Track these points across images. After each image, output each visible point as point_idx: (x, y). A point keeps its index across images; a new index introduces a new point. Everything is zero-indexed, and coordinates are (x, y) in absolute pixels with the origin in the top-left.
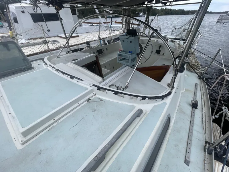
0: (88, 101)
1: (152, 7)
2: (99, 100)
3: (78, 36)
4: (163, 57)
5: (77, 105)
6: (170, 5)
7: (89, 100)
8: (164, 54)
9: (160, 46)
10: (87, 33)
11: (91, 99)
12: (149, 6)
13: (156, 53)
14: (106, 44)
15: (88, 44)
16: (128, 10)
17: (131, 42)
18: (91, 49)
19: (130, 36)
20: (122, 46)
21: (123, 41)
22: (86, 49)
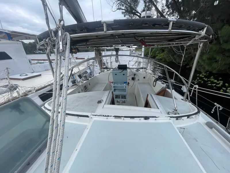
1: (119, 48)
3: (40, 75)
4: (139, 82)
6: (131, 48)
8: (139, 80)
9: (135, 75)
10: (47, 70)
12: (117, 47)
13: (132, 80)
14: (88, 79)
15: (74, 82)
16: (99, 50)
17: (124, 75)
18: (79, 86)
19: (124, 70)
20: (113, 79)
21: (116, 74)
22: (74, 87)
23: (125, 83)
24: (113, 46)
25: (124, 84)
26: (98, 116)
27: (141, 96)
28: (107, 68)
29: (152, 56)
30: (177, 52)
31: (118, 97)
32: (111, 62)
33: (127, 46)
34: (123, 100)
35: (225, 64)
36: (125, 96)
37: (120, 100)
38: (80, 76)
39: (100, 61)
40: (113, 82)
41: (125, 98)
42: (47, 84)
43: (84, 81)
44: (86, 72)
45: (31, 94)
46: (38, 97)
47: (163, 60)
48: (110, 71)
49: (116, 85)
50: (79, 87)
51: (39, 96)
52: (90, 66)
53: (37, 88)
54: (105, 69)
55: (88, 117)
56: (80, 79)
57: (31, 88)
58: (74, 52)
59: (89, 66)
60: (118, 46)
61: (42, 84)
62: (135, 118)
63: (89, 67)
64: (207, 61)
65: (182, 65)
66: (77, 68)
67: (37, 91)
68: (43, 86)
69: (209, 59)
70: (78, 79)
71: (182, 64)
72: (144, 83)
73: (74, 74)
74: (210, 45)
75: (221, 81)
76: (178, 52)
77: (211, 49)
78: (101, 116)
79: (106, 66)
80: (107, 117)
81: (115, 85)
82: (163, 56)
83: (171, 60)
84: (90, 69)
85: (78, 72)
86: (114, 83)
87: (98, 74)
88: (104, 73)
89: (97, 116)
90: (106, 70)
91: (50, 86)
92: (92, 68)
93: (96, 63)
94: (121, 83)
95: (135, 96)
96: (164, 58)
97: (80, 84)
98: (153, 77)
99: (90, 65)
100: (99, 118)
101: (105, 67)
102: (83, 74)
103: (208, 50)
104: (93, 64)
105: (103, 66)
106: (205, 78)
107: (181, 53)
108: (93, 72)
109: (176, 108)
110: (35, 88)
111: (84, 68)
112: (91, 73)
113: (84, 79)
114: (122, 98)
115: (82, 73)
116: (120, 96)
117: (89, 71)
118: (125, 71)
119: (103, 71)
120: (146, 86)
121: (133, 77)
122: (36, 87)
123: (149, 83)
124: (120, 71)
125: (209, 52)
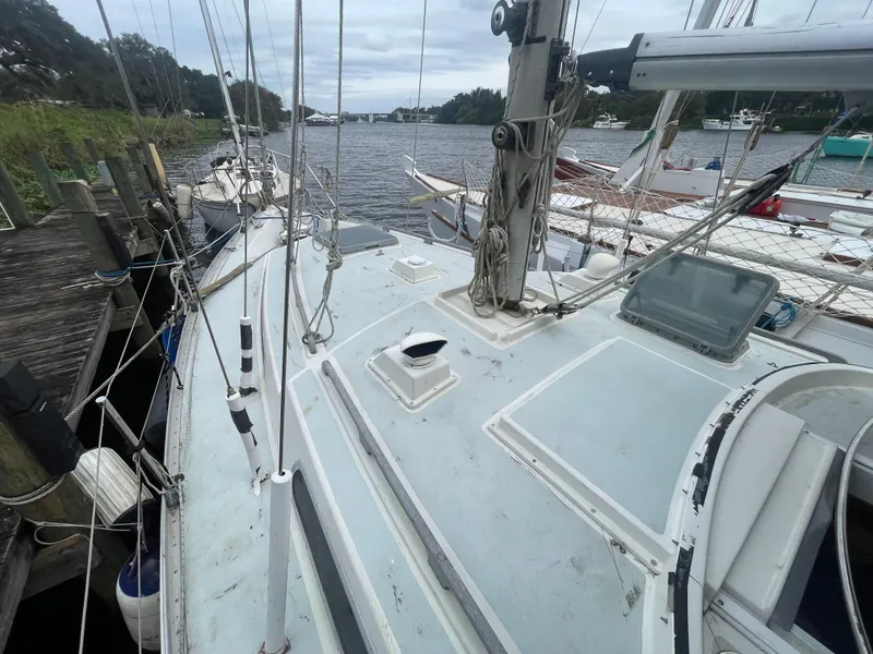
0: (615, 544)
2: (629, 588)
5: (588, 506)
7: (618, 547)
11: (628, 556)
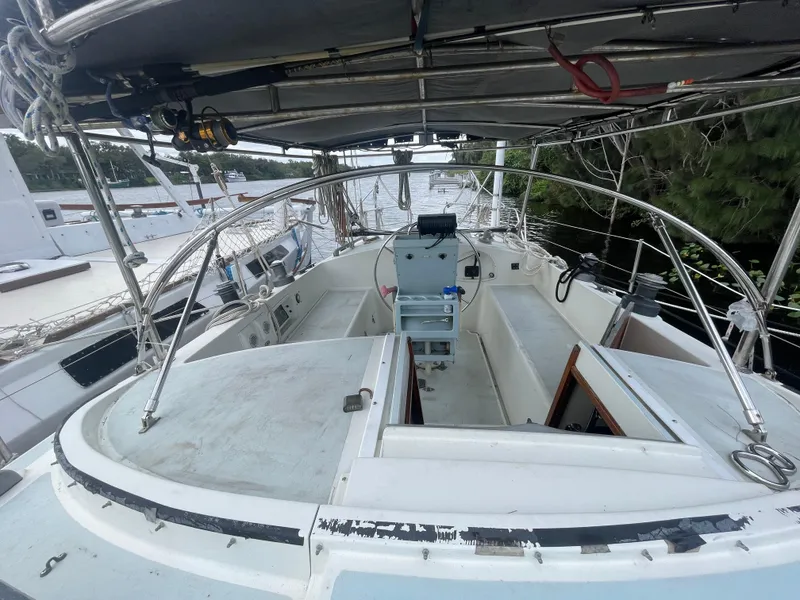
1: (411, 154)
3: (85, 267)
4: (493, 282)
8: (492, 275)
9: (477, 256)
12: (403, 149)
13: (466, 275)
14: (291, 279)
15: (230, 294)
16: (330, 160)
17: (442, 256)
18: (252, 312)
19: (442, 237)
20: (398, 275)
21: (410, 257)
22: (231, 317)
23: (448, 291)
24: (387, 146)
25: (446, 296)
26: (362, 532)
27: (517, 343)
28: (363, 232)
29: (508, 190)
30: (595, 172)
31: (418, 348)
32: (378, 211)
33: (444, 144)
34: (439, 358)
35: (766, 212)
36: (445, 344)
37: (426, 362)
38: (255, 268)
39: (338, 204)
40: (394, 290)
41: (447, 352)
42: (105, 307)
43: (276, 285)
44: (281, 251)
45: (19, 356)
46: (58, 367)
47: (547, 201)
48: (378, 245)
49: (410, 301)
50: (255, 315)
51: (64, 363)
52: (296, 228)
53: (51, 328)
54: (355, 238)
55: (299, 542)
56: (259, 276)
57: (22, 328)
58: (207, 141)
59: (292, 227)
60: (407, 146)
61: (79, 310)
62: (611, 547)
63: (290, 229)
64: (700, 203)
65: (615, 220)
66: (244, 236)
67: (51, 339)
68: (85, 315)
69: (709, 195)
70: (249, 279)
71: (616, 215)
72: (513, 288)
73: (230, 259)
74: (713, 144)
75: (756, 270)
76: (599, 174)
77: (717, 160)
78: (382, 534)
79: (360, 224)
80: (425, 544)
81: (404, 303)
82: (548, 187)
83: (572, 202)
84: (295, 237)
85: (249, 250)
86: (401, 294)
87: (332, 258)
88: (355, 252)
89: (354, 536)
90: (359, 242)
91: (120, 317)
92: (301, 234)
93: (323, 213)
94: (433, 292)
95: (481, 339)
96: (550, 194)
97: (259, 301)
98: (550, 261)
99: (296, 224)
100: (374, 549)
101: (356, 227)
102: (270, 257)
103: (705, 164)
104: (305, 221)
105: (350, 227)
106: (701, 262)
107: (610, 176)
108: (306, 249)
109: (755, 425)
110: (43, 326)
111: (270, 233)
112: (299, 252)
113: (276, 279)
114: (433, 352)
115: (264, 252)
116: (423, 343)
117: (290, 246)
118: (447, 241)
119: (351, 245)
120: (526, 301)
121: (471, 263)
122: (43, 322)
123: (533, 286)
124: (429, 241)
125: (709, 173)
